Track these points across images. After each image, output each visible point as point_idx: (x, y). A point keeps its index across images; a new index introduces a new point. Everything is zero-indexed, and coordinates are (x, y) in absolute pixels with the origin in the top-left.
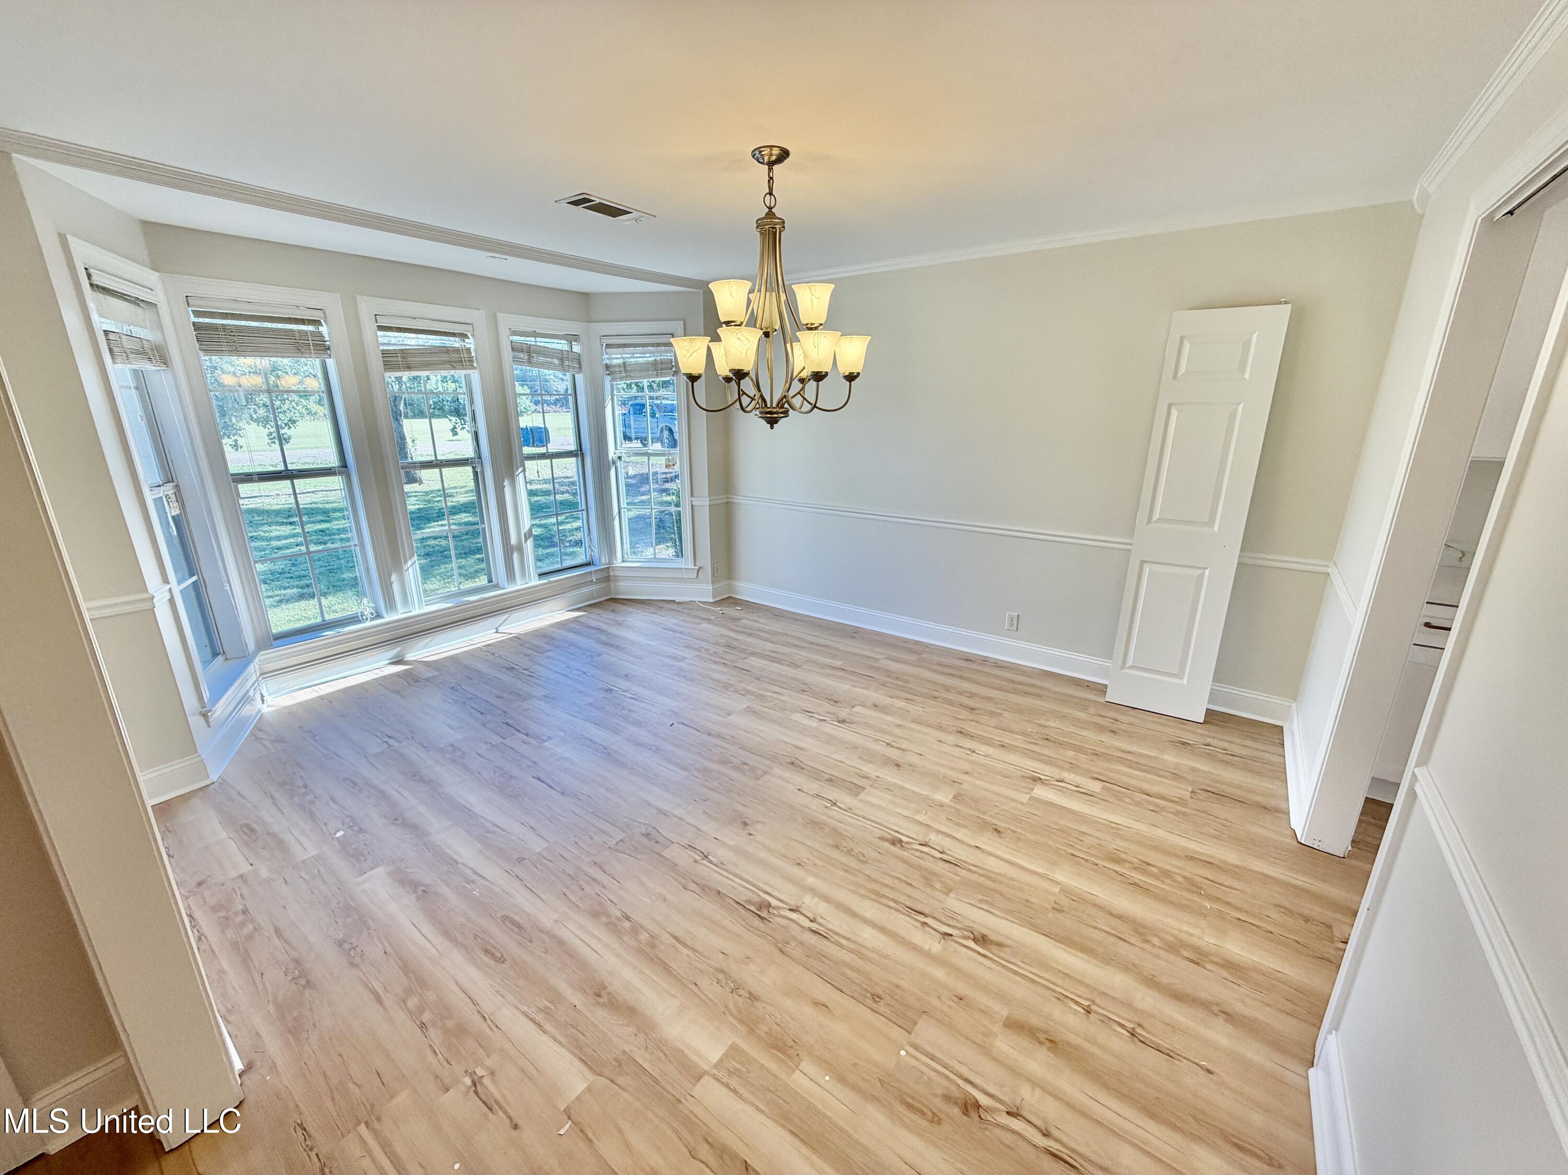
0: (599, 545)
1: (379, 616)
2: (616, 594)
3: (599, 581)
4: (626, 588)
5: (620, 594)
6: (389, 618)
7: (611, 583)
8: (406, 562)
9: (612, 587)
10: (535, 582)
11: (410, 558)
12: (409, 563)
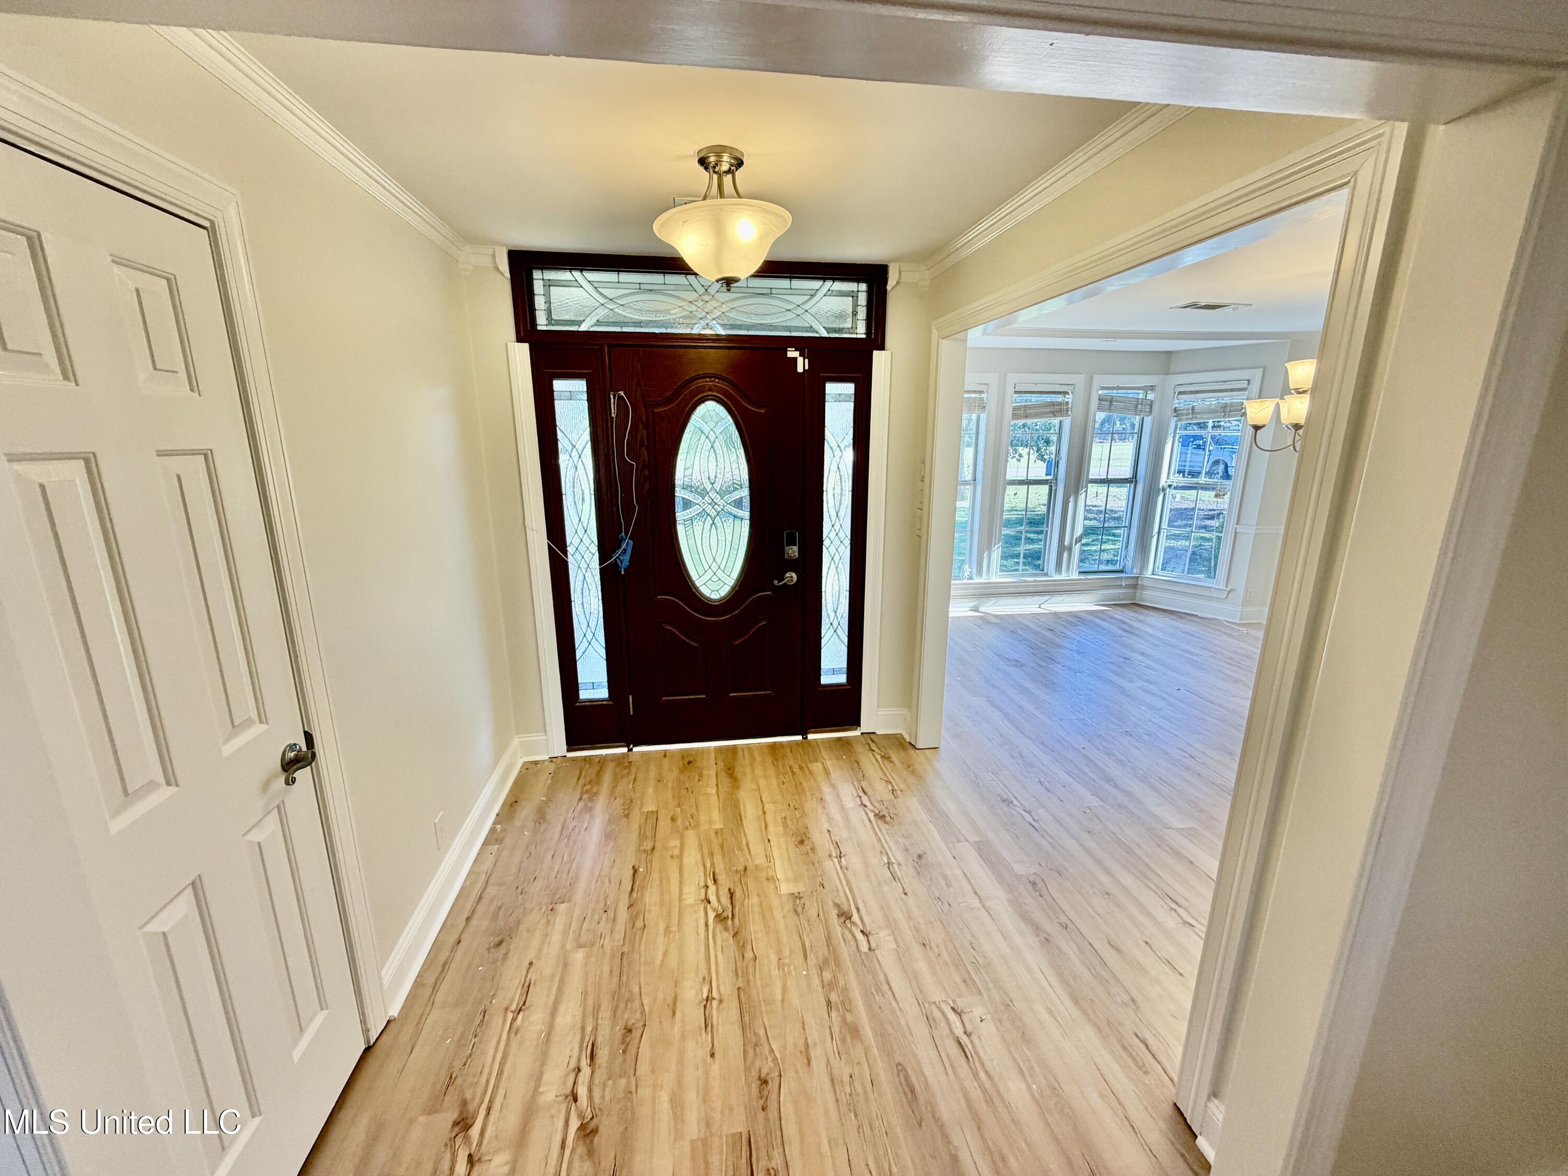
0: (1134, 557)
1: (971, 578)
2: (1141, 600)
3: (1127, 587)
4: (1149, 596)
5: (1144, 601)
6: (977, 580)
7: (1138, 591)
8: (995, 546)
9: (1138, 594)
10: (1075, 576)
11: (998, 544)
12: (996, 547)
